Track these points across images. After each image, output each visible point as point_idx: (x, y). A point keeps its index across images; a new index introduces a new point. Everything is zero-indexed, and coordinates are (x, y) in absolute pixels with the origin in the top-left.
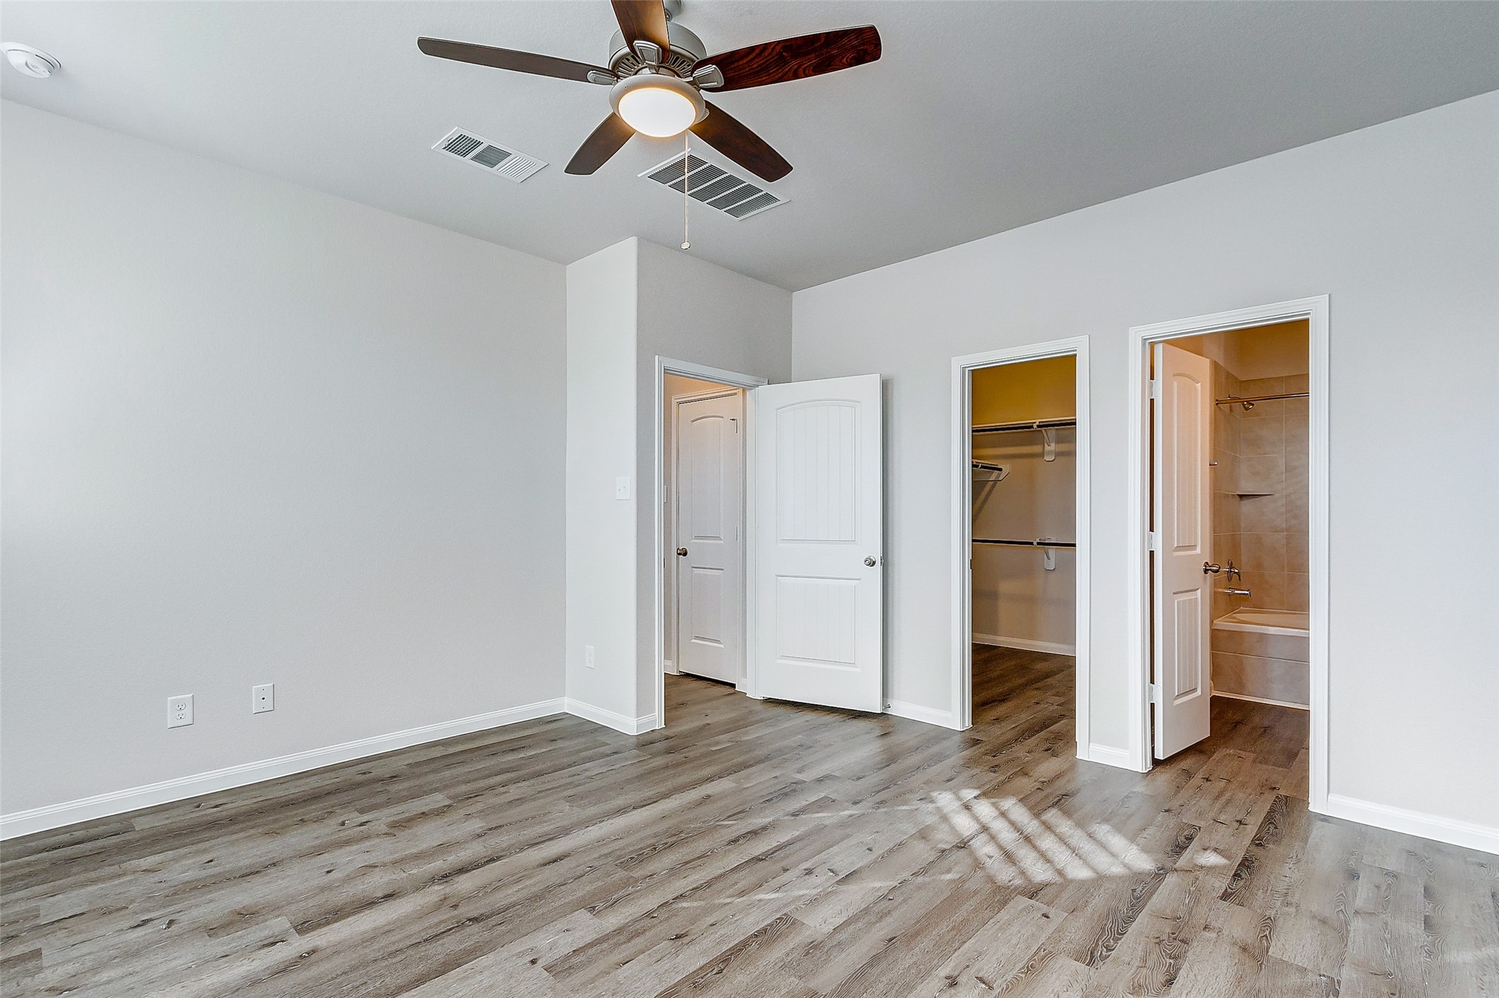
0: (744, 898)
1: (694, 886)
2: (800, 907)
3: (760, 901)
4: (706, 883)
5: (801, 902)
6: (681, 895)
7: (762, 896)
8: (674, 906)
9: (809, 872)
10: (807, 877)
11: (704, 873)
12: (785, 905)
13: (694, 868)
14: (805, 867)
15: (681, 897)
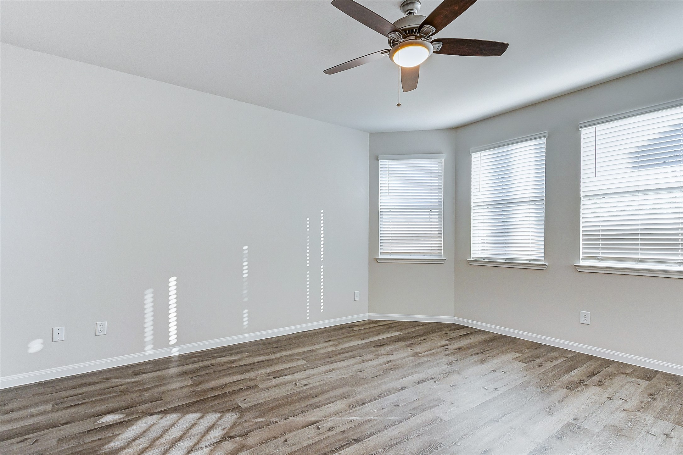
0: (369, 418)
1: (394, 427)
2: (344, 412)
3: (361, 416)
4: (388, 428)
5: (343, 414)
6: (400, 423)
7: (360, 418)
8: (402, 418)
9: (331, 429)
10: (333, 426)
11: (389, 434)
12: (350, 413)
13: (395, 438)
14: (333, 432)
15: (400, 422)
